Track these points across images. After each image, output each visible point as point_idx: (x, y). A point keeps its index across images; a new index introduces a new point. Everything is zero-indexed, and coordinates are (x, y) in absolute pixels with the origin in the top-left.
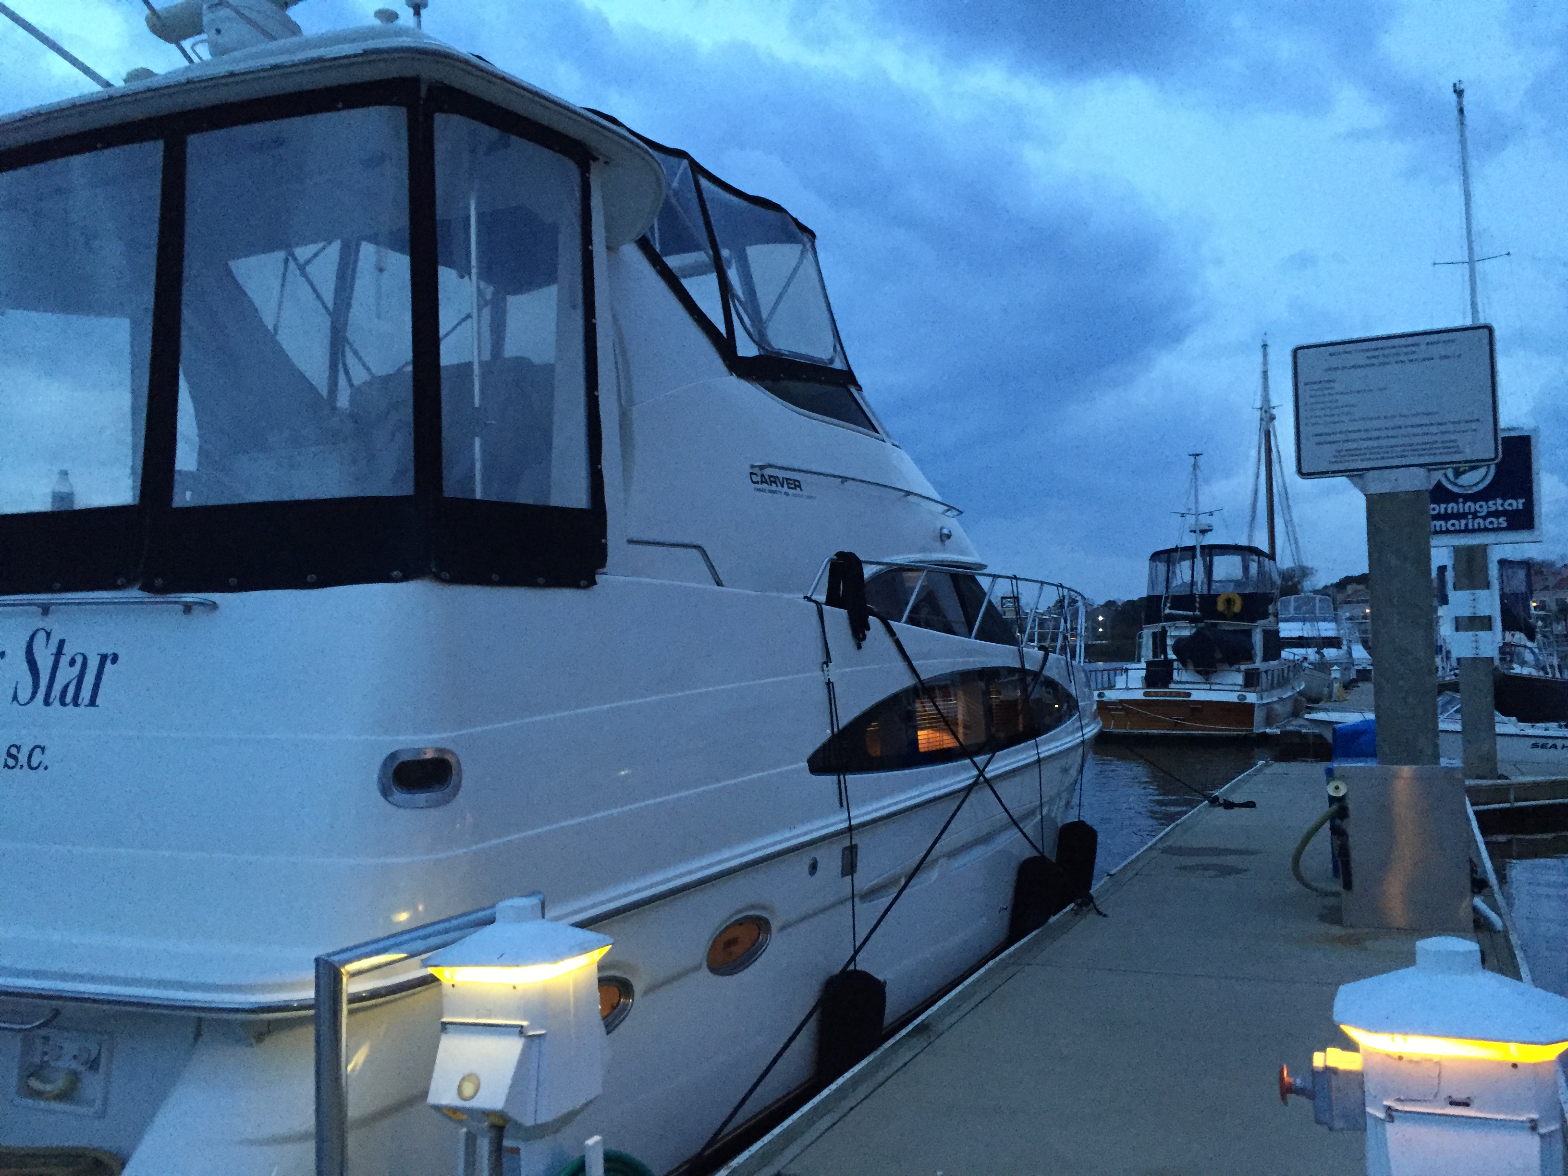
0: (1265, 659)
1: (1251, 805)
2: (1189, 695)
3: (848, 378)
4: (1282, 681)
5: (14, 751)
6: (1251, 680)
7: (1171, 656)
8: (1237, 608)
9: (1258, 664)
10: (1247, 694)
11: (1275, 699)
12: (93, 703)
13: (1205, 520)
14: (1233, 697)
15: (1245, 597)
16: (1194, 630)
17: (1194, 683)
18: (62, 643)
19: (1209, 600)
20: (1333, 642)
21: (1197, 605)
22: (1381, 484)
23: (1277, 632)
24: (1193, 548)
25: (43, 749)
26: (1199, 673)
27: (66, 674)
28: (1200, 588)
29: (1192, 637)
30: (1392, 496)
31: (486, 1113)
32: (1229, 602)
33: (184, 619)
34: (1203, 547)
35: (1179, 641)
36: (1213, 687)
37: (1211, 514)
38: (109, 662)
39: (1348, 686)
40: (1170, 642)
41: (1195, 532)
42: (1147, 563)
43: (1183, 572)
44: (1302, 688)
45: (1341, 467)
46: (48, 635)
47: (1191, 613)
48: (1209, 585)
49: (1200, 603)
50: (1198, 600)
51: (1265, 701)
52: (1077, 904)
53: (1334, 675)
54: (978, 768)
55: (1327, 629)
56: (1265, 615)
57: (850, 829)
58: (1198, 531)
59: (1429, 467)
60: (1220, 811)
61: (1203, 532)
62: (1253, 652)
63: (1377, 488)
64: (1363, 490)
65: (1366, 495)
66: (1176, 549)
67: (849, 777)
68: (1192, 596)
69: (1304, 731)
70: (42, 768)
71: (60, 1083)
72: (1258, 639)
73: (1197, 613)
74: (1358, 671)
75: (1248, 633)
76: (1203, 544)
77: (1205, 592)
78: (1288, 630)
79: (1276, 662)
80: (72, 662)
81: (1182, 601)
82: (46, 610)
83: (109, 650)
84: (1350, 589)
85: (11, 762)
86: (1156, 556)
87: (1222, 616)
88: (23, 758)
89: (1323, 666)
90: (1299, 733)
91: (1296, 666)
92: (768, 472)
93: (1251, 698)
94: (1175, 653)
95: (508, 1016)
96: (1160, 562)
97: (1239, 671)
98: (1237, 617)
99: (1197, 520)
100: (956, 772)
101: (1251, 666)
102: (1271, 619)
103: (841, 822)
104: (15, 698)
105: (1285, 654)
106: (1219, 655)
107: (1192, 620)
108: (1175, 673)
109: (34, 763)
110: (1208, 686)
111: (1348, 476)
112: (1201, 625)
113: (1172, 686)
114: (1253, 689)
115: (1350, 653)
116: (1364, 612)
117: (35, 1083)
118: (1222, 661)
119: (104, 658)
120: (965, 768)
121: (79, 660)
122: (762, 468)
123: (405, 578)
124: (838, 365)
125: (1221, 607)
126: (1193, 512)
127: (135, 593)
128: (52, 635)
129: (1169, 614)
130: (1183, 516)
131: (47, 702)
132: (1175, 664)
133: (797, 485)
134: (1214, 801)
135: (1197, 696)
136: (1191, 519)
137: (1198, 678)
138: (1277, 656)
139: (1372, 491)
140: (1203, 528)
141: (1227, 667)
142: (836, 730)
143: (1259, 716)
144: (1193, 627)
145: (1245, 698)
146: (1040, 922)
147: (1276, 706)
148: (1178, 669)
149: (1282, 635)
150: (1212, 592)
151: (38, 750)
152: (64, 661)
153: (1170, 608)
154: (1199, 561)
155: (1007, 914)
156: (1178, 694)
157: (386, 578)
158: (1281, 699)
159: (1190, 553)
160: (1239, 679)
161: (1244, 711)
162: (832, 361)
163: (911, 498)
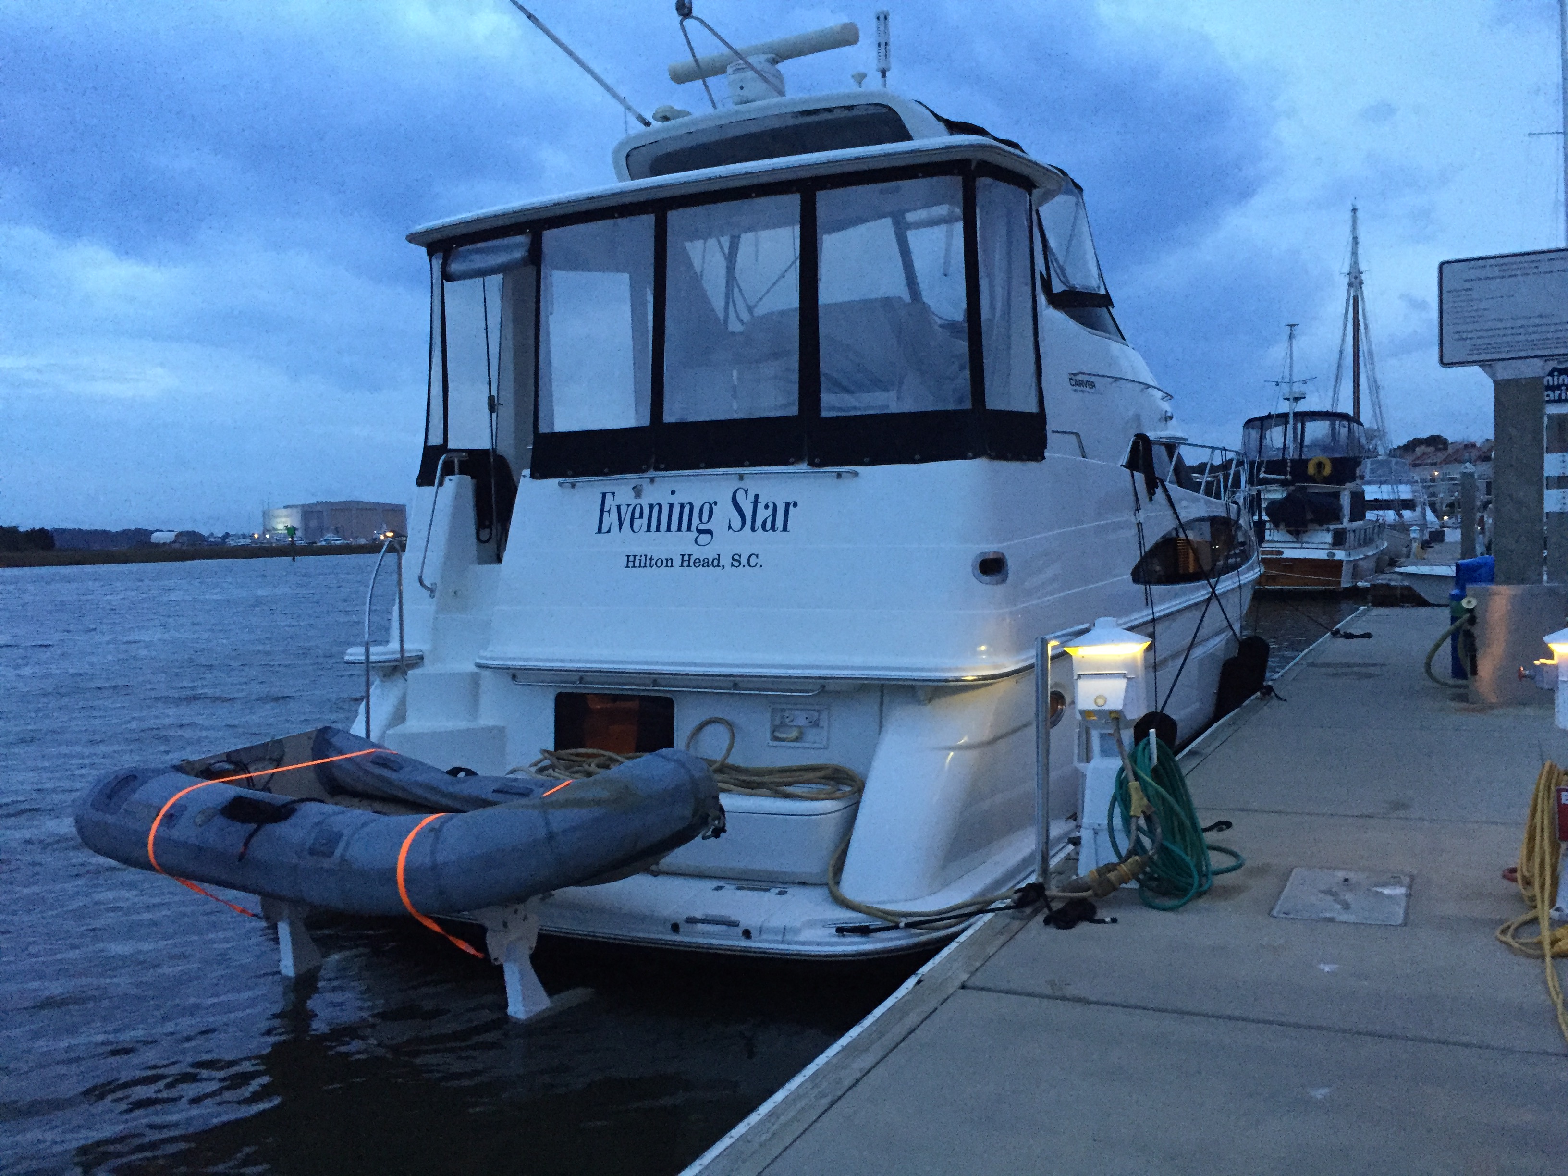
0: (1352, 520)
1: (1368, 635)
2: (1281, 553)
3: (1106, 301)
4: (1366, 541)
5: (737, 557)
6: (1339, 539)
7: (1265, 518)
8: (1327, 471)
9: (1346, 523)
10: (1336, 552)
11: (1362, 556)
12: (785, 529)
13: (1297, 389)
14: (1322, 555)
15: (1334, 461)
16: (1285, 494)
17: (1284, 542)
18: (757, 496)
19: (1300, 465)
20: (1409, 505)
21: (1289, 469)
22: (1505, 372)
23: (1363, 493)
24: (1285, 416)
25: (757, 556)
26: (1290, 532)
27: (763, 514)
28: (1292, 453)
29: (1286, 498)
30: (1516, 382)
31: (1111, 712)
32: (1320, 465)
33: (835, 480)
34: (1296, 414)
35: (1273, 502)
36: (1305, 545)
37: (1305, 382)
38: (791, 507)
39: (1425, 545)
40: (1264, 505)
41: (1288, 399)
42: (1242, 428)
43: (1276, 437)
44: (1385, 546)
45: (1476, 358)
46: (746, 492)
47: (1283, 477)
48: (1301, 451)
49: (1291, 467)
50: (1289, 464)
51: (1352, 558)
52: (1262, 693)
53: (1413, 535)
54: (1211, 586)
55: (1405, 492)
56: (1353, 478)
57: (1153, 620)
58: (1291, 399)
59: (1546, 358)
60: (1340, 642)
61: (1297, 399)
62: (1341, 514)
63: (1502, 375)
64: (1492, 375)
65: (1495, 382)
66: (1269, 416)
67: (1152, 587)
68: (1284, 460)
69: (1393, 583)
70: (758, 565)
71: (794, 734)
72: (1346, 500)
73: (1289, 477)
74: (1431, 533)
75: (1337, 495)
76: (1296, 410)
77: (1296, 457)
78: (1371, 492)
79: (1362, 522)
80: (767, 507)
81: (1275, 466)
82: (741, 477)
83: (790, 500)
84: (1419, 450)
85: (736, 564)
86: (1249, 423)
87: (1312, 479)
88: (744, 561)
89: (1403, 528)
90: (1388, 585)
91: (1380, 527)
92: (1080, 377)
93: (1340, 555)
94: (1267, 514)
95: (1119, 668)
96: (1253, 428)
97: (1328, 530)
98: (1327, 480)
99: (1291, 388)
100: (1198, 589)
101: (1340, 526)
102: (1358, 481)
103: (1148, 615)
104: (730, 527)
105: (1370, 515)
106: (1309, 516)
107: (1284, 483)
108: (1267, 532)
109: (752, 564)
110: (1299, 545)
111: (1480, 366)
112: (1292, 488)
113: (1264, 545)
114: (1341, 547)
115: (1424, 515)
116: (1433, 475)
117: (777, 734)
118: (1312, 521)
119: (787, 505)
120: (1204, 587)
121: (771, 506)
122: (1075, 375)
123: (974, 457)
124: (1103, 292)
125: (1311, 470)
126: (1287, 380)
127: (803, 467)
128: (749, 492)
129: (1263, 478)
130: (1277, 384)
131: (753, 529)
132: (1268, 526)
133: (1092, 385)
134: (1336, 634)
135: (1289, 554)
136: (1285, 389)
137: (1289, 538)
138: (1362, 517)
139: (1500, 376)
140: (1297, 396)
141: (1318, 527)
142: (1143, 553)
143: (1346, 570)
144: (1283, 491)
145: (1334, 555)
146: (1238, 704)
147: (1361, 562)
148: (1270, 529)
149: (1368, 497)
150: (1303, 457)
151: (753, 557)
152: (760, 507)
153: (1265, 472)
154: (1290, 426)
155: (1215, 697)
156: (1271, 553)
157: (964, 457)
158: (1366, 557)
159: (1283, 420)
160: (1328, 538)
161: (1332, 567)
162: (1099, 288)
163: (1150, 390)
